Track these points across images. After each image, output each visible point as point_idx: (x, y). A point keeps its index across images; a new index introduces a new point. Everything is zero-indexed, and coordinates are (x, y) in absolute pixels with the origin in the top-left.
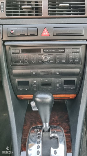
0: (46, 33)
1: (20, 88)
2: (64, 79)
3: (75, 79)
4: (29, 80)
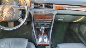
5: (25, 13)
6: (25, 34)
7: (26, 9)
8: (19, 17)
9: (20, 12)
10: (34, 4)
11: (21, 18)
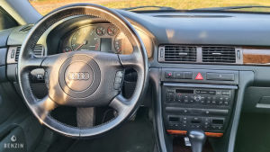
0: (199, 77)
1: (171, 123)
2: (212, 118)
3: (223, 119)
4: (181, 117)
8: (116, 93)
9: (120, 74)
10: (164, 48)
11: (120, 96)
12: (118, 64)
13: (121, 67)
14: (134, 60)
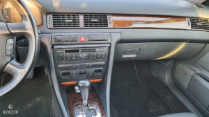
5: (27, 45)
6: (29, 105)
7: (30, 32)
8: (9, 59)
9: (11, 41)
10: (52, 16)
11: (14, 62)
12: (8, 32)
13: (11, 35)
14: (23, 27)
